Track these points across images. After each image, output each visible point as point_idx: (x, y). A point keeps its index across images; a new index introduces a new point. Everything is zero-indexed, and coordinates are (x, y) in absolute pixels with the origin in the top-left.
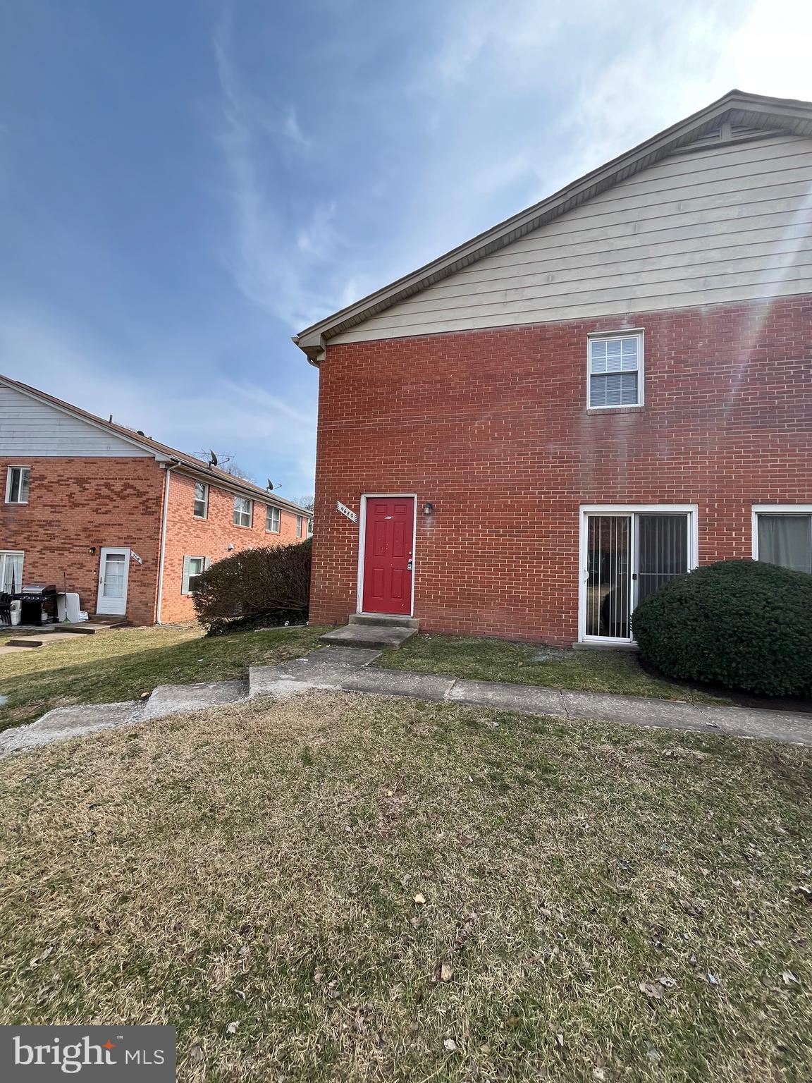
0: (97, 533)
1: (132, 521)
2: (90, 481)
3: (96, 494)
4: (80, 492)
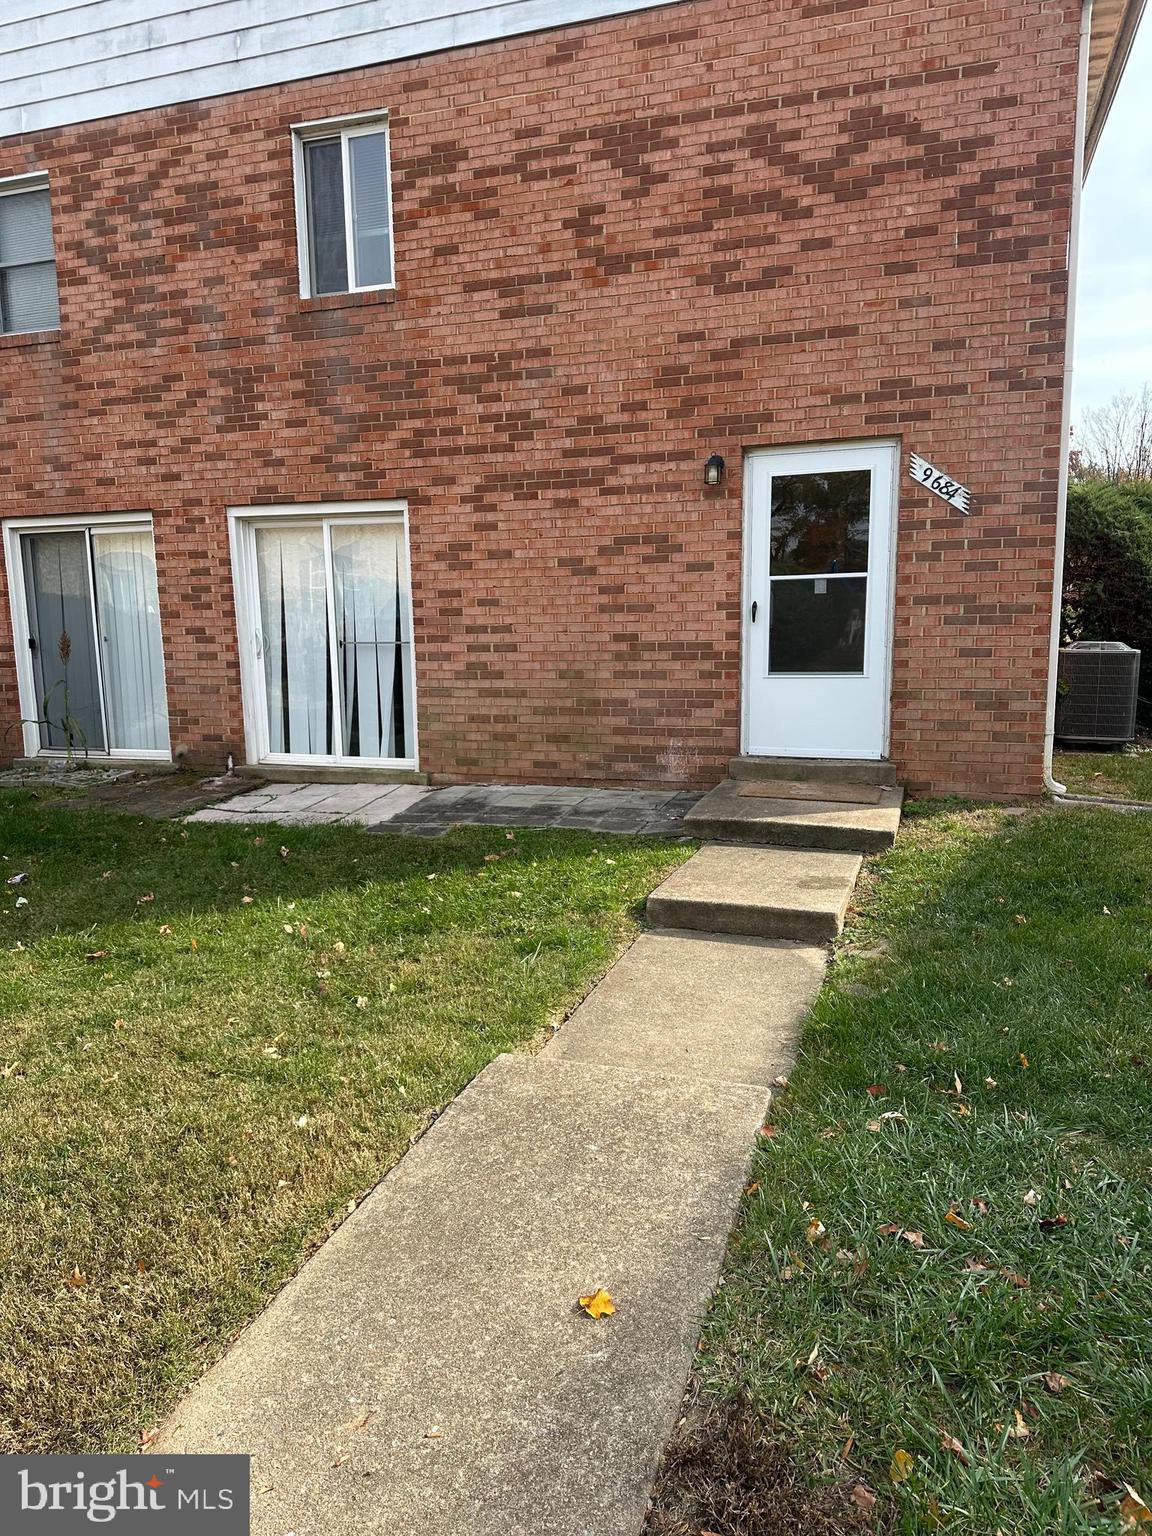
0: (728, 387)
1: (905, 303)
2: (671, 132)
3: (708, 193)
4: (626, 195)
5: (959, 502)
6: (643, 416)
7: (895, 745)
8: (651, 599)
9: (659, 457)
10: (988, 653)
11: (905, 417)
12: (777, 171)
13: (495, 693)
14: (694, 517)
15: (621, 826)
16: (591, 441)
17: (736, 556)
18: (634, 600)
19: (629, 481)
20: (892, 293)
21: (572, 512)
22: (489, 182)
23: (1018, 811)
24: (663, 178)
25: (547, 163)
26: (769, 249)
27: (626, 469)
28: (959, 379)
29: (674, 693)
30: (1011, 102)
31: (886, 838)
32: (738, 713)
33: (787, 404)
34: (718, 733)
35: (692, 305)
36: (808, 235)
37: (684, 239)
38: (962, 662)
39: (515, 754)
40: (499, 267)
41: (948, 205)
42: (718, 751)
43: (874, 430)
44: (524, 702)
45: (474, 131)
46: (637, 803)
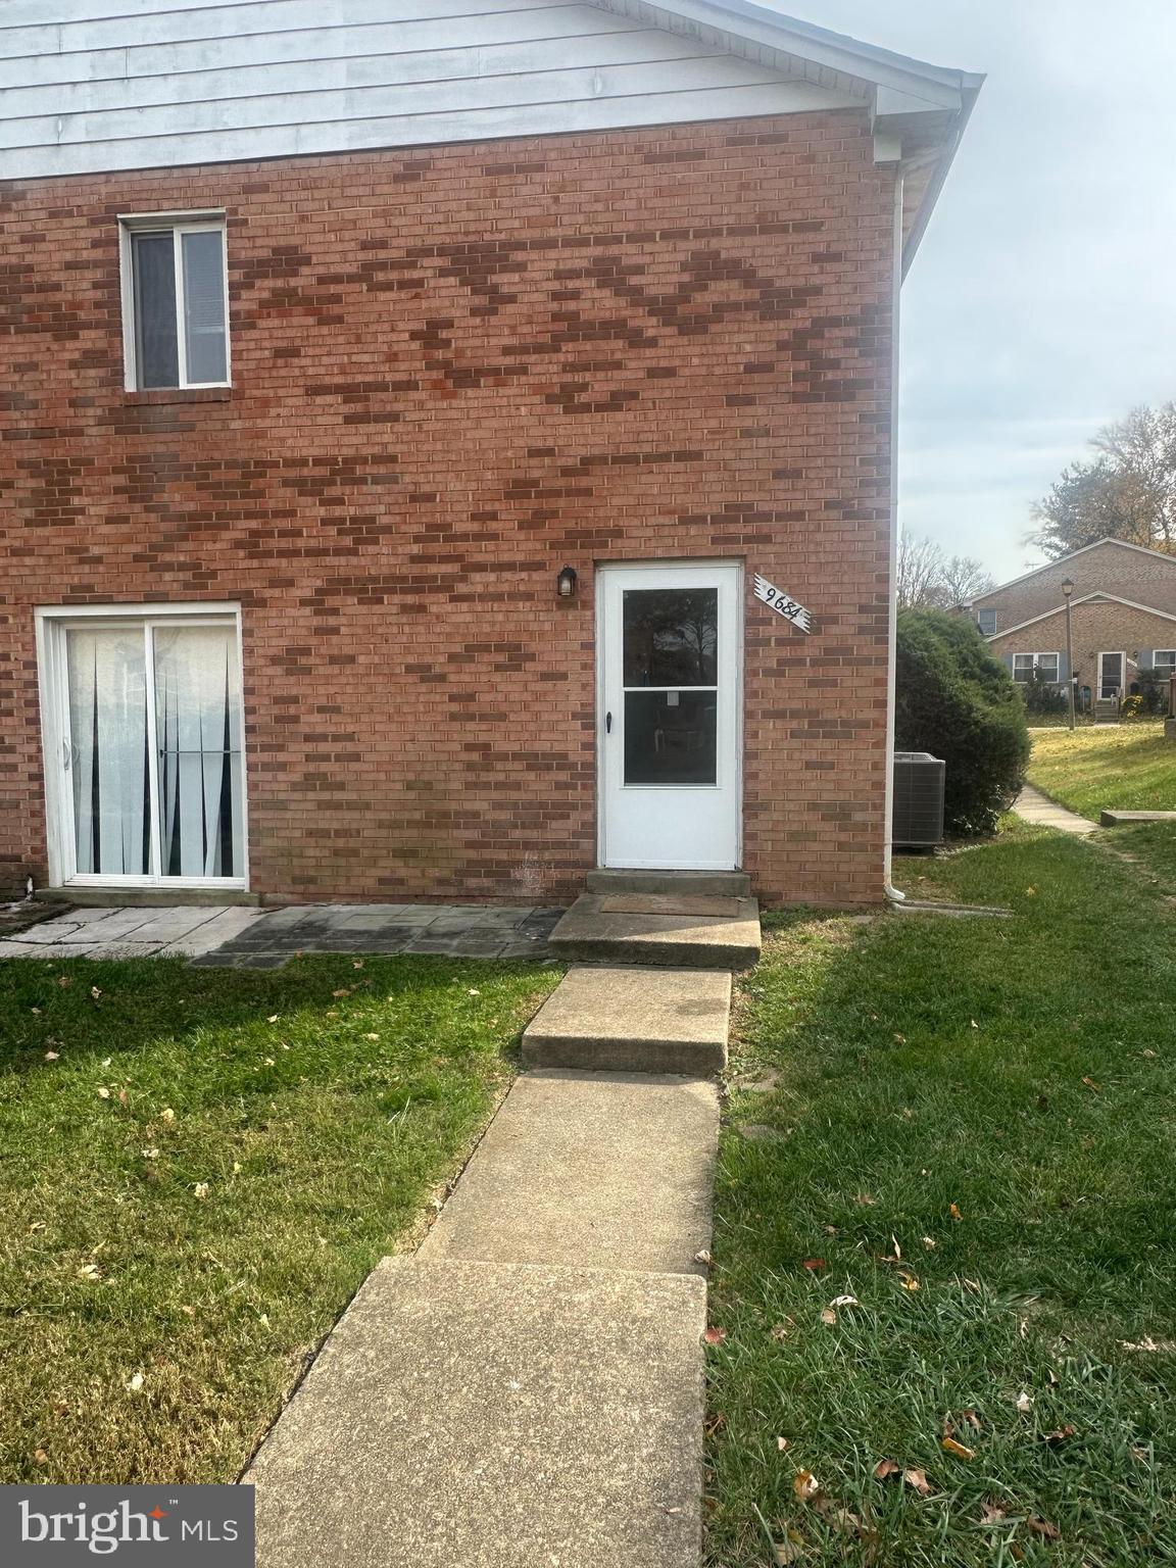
5: (800, 621)
6: (493, 526)
7: (748, 855)
8: (504, 708)
9: (510, 567)
10: (832, 766)
11: (748, 539)
12: (622, 302)
13: (337, 806)
14: (547, 627)
15: (480, 949)
16: (439, 548)
17: (589, 667)
18: (487, 709)
19: (479, 589)
20: (735, 423)
21: (420, 618)
22: (333, 289)
23: (866, 919)
24: (512, 299)
25: (394, 275)
26: (616, 374)
27: (477, 577)
28: (797, 506)
29: (529, 805)
30: (836, 257)
31: (751, 954)
32: (594, 824)
33: (636, 522)
34: (575, 846)
35: (541, 423)
36: (654, 364)
37: (533, 358)
38: (808, 775)
39: (358, 871)
40: (343, 373)
41: (782, 346)
42: (576, 864)
43: (720, 550)
44: (369, 815)
45: (318, 238)
46: (493, 922)
